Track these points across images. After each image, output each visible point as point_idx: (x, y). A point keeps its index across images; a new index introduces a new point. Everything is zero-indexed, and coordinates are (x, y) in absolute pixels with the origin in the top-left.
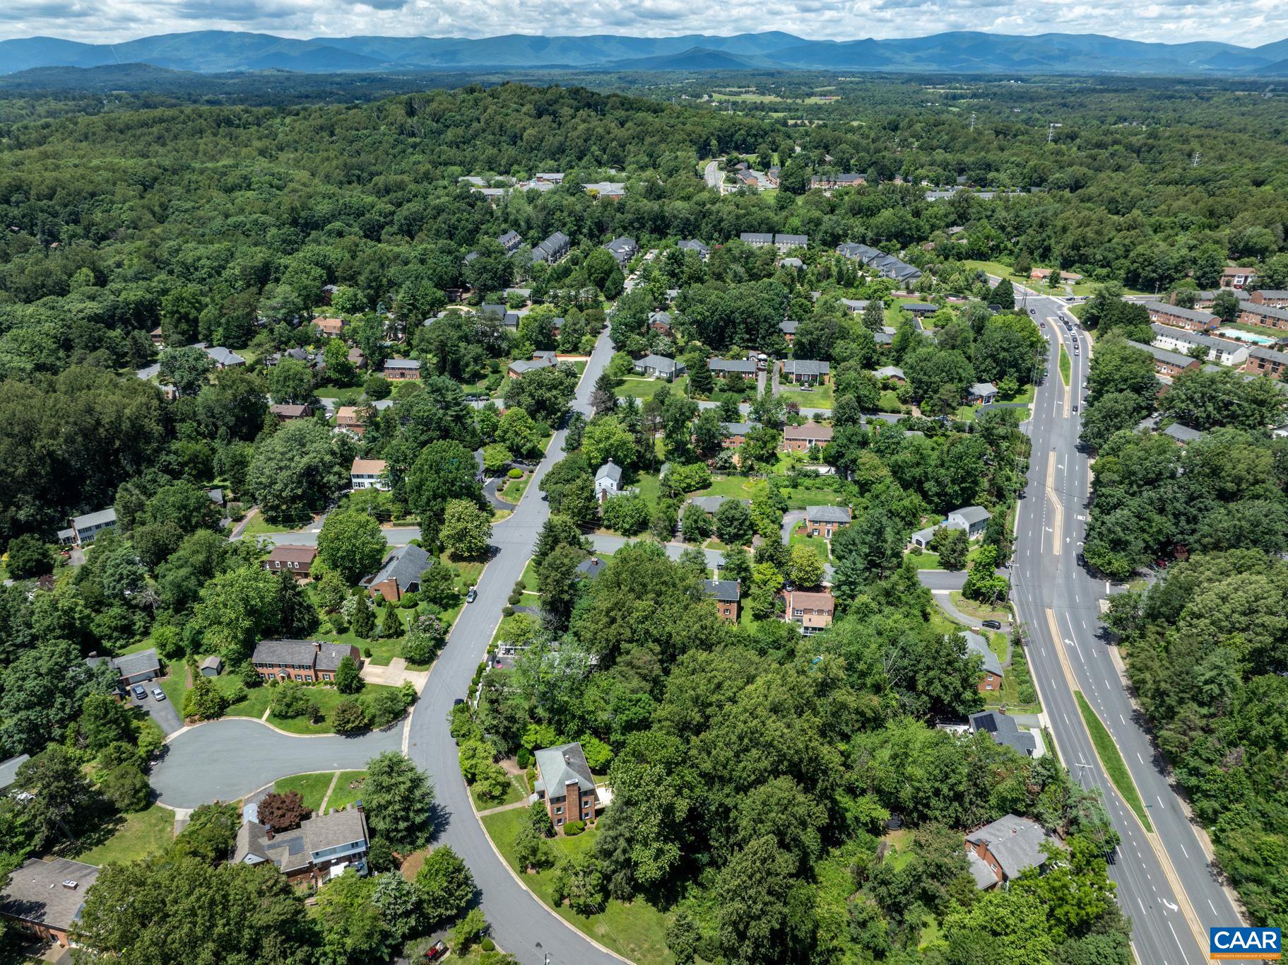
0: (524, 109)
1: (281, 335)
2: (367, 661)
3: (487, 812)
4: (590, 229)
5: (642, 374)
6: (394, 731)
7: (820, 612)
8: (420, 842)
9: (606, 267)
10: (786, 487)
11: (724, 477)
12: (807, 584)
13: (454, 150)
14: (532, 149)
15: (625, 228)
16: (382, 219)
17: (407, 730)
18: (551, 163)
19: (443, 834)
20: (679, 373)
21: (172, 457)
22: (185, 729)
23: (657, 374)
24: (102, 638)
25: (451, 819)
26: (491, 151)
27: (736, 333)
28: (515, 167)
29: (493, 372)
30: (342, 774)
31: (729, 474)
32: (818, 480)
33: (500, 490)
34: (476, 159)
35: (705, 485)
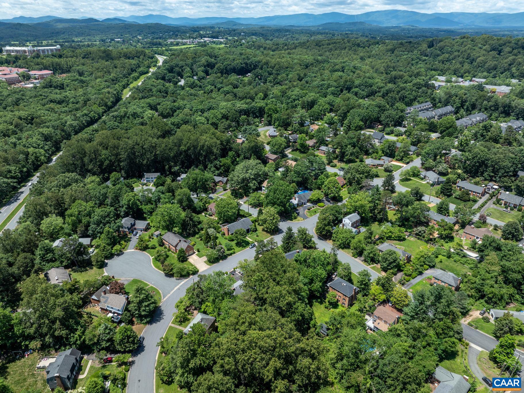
0: (484, 48)
1: (295, 128)
2: (197, 253)
3: (173, 325)
4: (468, 107)
5: (422, 179)
6: (179, 281)
7: (386, 322)
8: (144, 322)
9: (448, 125)
10: (444, 256)
11: (416, 239)
12: (397, 306)
13: (441, 64)
14: (479, 66)
15: (486, 109)
16: (378, 90)
17: (183, 282)
18: (485, 74)
19: (154, 324)
20: (438, 183)
21: (218, 163)
22: (133, 250)
23: (428, 181)
24: (145, 213)
25: (161, 321)
26: (458, 66)
27: (487, 171)
28: (467, 74)
29: (360, 161)
30: (152, 287)
31: (419, 239)
32: (464, 259)
33: (309, 209)
34: (449, 69)
35: (401, 239)
